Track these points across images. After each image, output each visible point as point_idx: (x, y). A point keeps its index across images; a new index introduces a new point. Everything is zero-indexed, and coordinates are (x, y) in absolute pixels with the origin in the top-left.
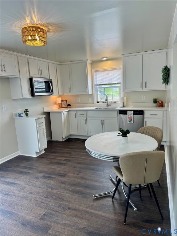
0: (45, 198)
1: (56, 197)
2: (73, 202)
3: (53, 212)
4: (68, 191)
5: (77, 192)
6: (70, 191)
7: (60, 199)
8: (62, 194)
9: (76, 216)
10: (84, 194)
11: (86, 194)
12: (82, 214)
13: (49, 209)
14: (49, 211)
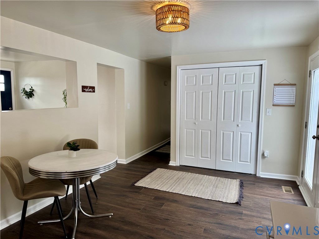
0: (169, 219)
1: (156, 219)
2: (136, 214)
3: (154, 207)
4: (142, 225)
5: (131, 224)
6: (139, 226)
7: (151, 217)
8: (149, 222)
9: (133, 204)
10: (122, 221)
11: (120, 221)
12: (128, 205)
13: (159, 209)
14: (159, 208)
